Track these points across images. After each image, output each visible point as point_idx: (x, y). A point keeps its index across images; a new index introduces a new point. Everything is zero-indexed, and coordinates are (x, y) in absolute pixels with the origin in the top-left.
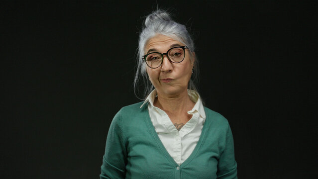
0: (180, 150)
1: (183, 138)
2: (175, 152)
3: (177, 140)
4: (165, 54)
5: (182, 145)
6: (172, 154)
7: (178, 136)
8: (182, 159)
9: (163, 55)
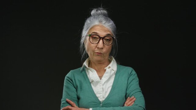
0: (102, 92)
1: (103, 85)
2: (99, 93)
3: (100, 86)
4: (102, 38)
5: (103, 89)
6: (98, 95)
7: (101, 83)
8: (103, 98)
9: (100, 38)
